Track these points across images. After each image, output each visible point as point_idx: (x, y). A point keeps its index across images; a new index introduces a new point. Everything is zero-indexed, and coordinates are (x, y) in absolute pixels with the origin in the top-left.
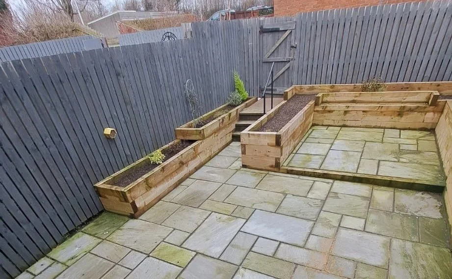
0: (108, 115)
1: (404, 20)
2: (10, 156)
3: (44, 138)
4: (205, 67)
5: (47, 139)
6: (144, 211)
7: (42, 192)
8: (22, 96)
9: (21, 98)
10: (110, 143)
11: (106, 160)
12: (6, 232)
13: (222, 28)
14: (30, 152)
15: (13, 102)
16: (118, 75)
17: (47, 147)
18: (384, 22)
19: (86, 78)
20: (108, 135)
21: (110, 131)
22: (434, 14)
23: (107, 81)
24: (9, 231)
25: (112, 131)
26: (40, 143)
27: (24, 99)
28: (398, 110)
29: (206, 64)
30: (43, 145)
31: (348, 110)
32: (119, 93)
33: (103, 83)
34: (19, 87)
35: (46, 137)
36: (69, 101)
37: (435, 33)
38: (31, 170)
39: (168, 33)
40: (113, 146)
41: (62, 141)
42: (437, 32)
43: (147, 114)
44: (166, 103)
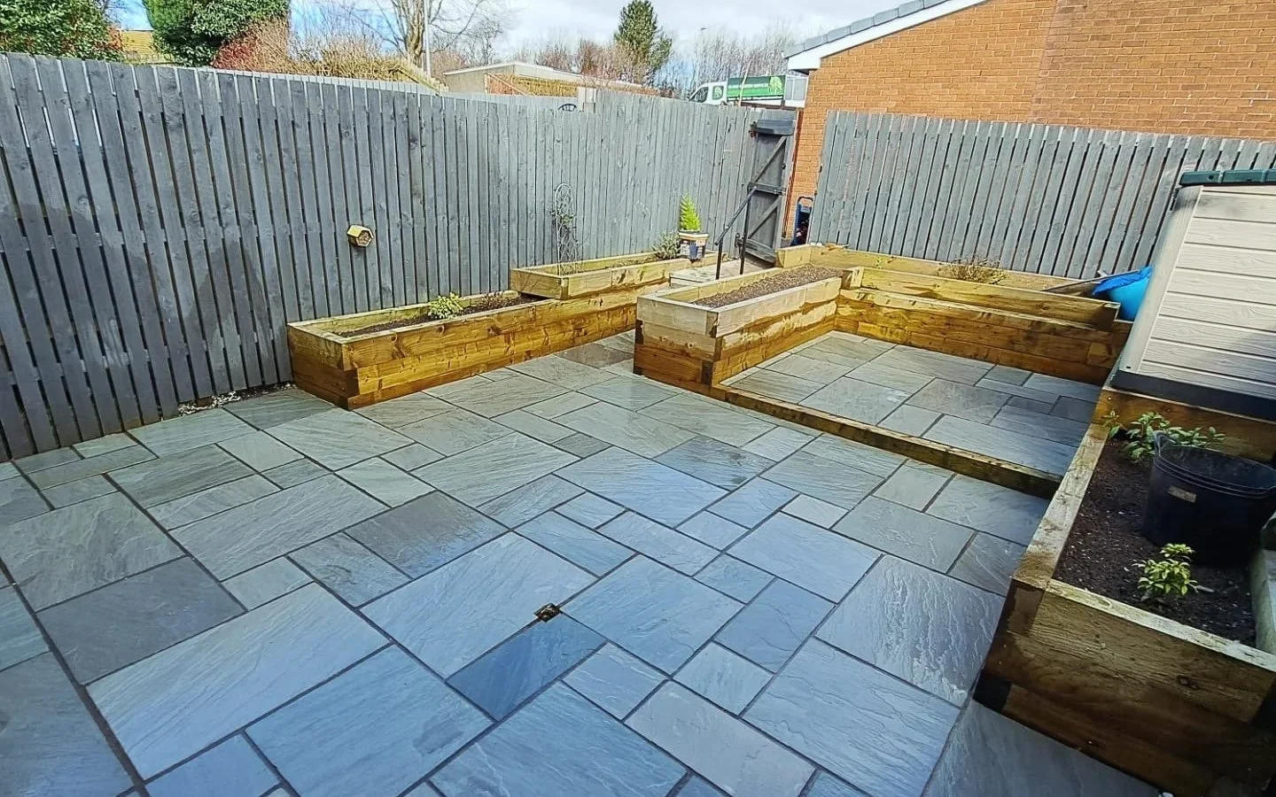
0: (367, 202)
1: (1047, 157)
2: (144, 219)
3: (222, 206)
4: (611, 170)
5: (228, 210)
6: (370, 400)
7: (174, 301)
8: (211, 130)
9: (208, 131)
10: (354, 254)
11: (333, 285)
12: (68, 352)
13: (668, 112)
14: (186, 222)
15: (191, 134)
16: (411, 140)
17: (221, 224)
18: (1006, 152)
19: (344, 131)
20: (355, 238)
21: (360, 232)
22: (1109, 155)
23: (387, 146)
24: (76, 352)
25: (363, 231)
26: (210, 212)
27: (214, 133)
28: (1027, 328)
29: (615, 165)
30: (214, 219)
31: (912, 308)
32: (404, 170)
33: (377, 147)
34: (214, 115)
35: (227, 206)
36: (297, 158)
37: (1115, 189)
38: (173, 255)
39: (570, 105)
40: (358, 261)
41: (256, 223)
42: (1120, 188)
43: (453, 224)
44: (504, 215)
